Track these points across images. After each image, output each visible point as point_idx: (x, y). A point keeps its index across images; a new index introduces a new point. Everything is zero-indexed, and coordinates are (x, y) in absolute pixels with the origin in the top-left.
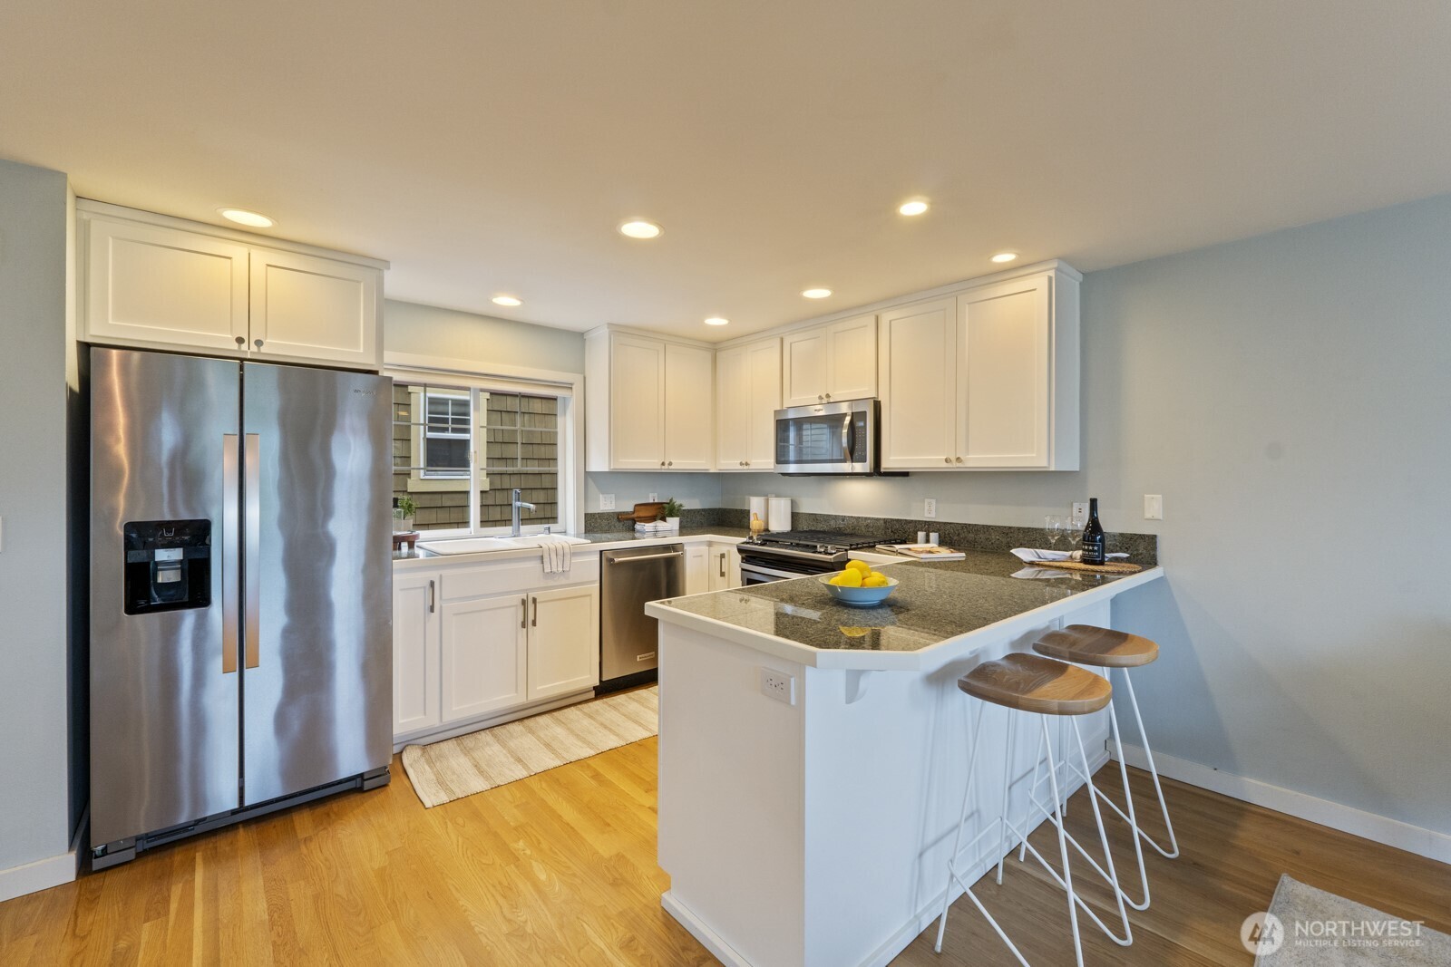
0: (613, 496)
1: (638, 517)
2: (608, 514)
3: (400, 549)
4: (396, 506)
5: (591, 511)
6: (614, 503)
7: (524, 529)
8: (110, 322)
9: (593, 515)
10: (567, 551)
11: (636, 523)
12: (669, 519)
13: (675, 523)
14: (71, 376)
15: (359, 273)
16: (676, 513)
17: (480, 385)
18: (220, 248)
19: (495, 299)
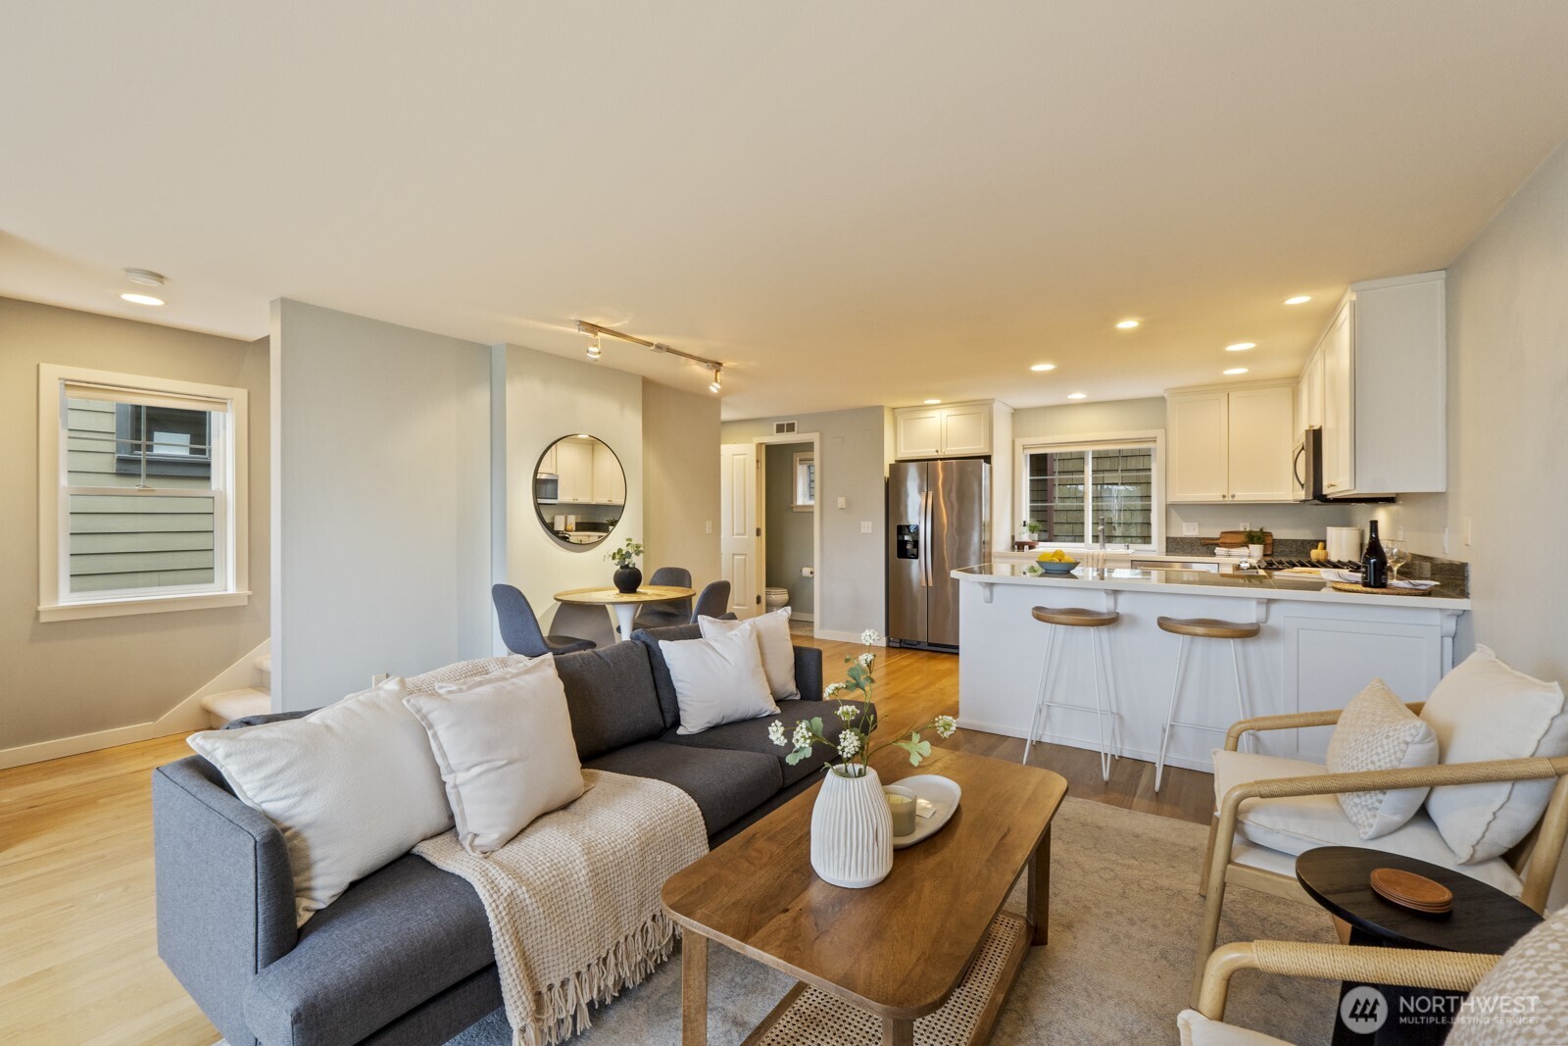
0: (1196, 524)
1: (1222, 543)
2: (1191, 538)
3: (1023, 548)
4: (1025, 525)
5: (1174, 534)
6: (1197, 530)
7: (1107, 543)
8: (905, 451)
11: (1217, 548)
12: (1250, 546)
13: (1256, 550)
14: (887, 474)
15: (981, 409)
16: (1264, 541)
17: (1089, 450)
18: (932, 413)
19: (1069, 397)
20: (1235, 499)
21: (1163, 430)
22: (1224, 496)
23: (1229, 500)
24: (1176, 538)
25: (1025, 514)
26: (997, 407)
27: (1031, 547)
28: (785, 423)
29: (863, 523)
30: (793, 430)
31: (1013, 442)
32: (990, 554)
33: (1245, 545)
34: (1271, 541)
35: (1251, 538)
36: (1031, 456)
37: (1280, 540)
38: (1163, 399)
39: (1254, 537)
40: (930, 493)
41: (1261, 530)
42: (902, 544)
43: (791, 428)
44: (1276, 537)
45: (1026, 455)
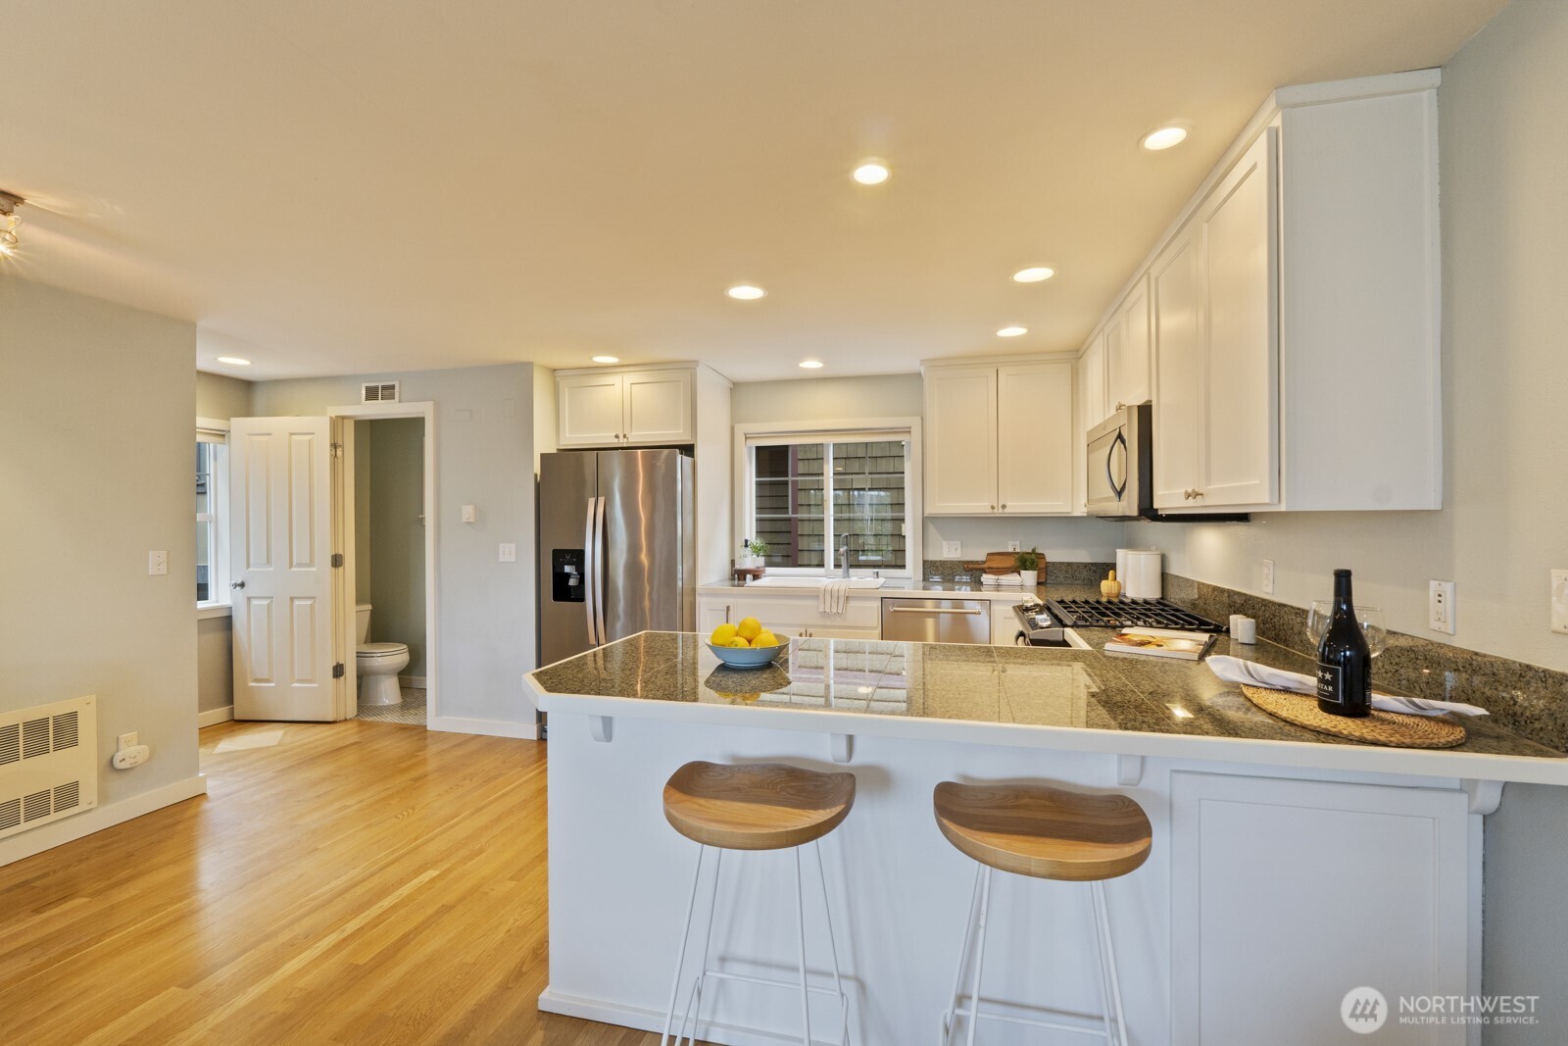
0: (959, 543)
1: (989, 568)
2: (952, 562)
3: (745, 579)
4: (746, 546)
5: (931, 557)
6: (959, 550)
7: (852, 571)
8: (567, 436)
9: (933, 563)
10: (842, 594)
11: (984, 576)
12: (1022, 572)
13: (1029, 577)
14: (537, 469)
15: (680, 374)
16: (1037, 566)
17: (829, 441)
18: (609, 380)
19: (802, 365)
20: (1006, 510)
21: (919, 418)
22: (993, 508)
23: (998, 512)
24: (935, 562)
25: (749, 529)
26: (703, 375)
27: (756, 577)
28: (380, 384)
29: (501, 546)
30: (392, 397)
31: (732, 429)
32: (694, 591)
33: (1016, 570)
34: (1043, 565)
35: (1025, 561)
36: (758, 449)
37: (1054, 563)
38: (917, 377)
39: (1026, 561)
40: (602, 500)
41: (1034, 550)
42: (560, 579)
43: (388, 392)
44: (1048, 560)
45: (750, 448)
